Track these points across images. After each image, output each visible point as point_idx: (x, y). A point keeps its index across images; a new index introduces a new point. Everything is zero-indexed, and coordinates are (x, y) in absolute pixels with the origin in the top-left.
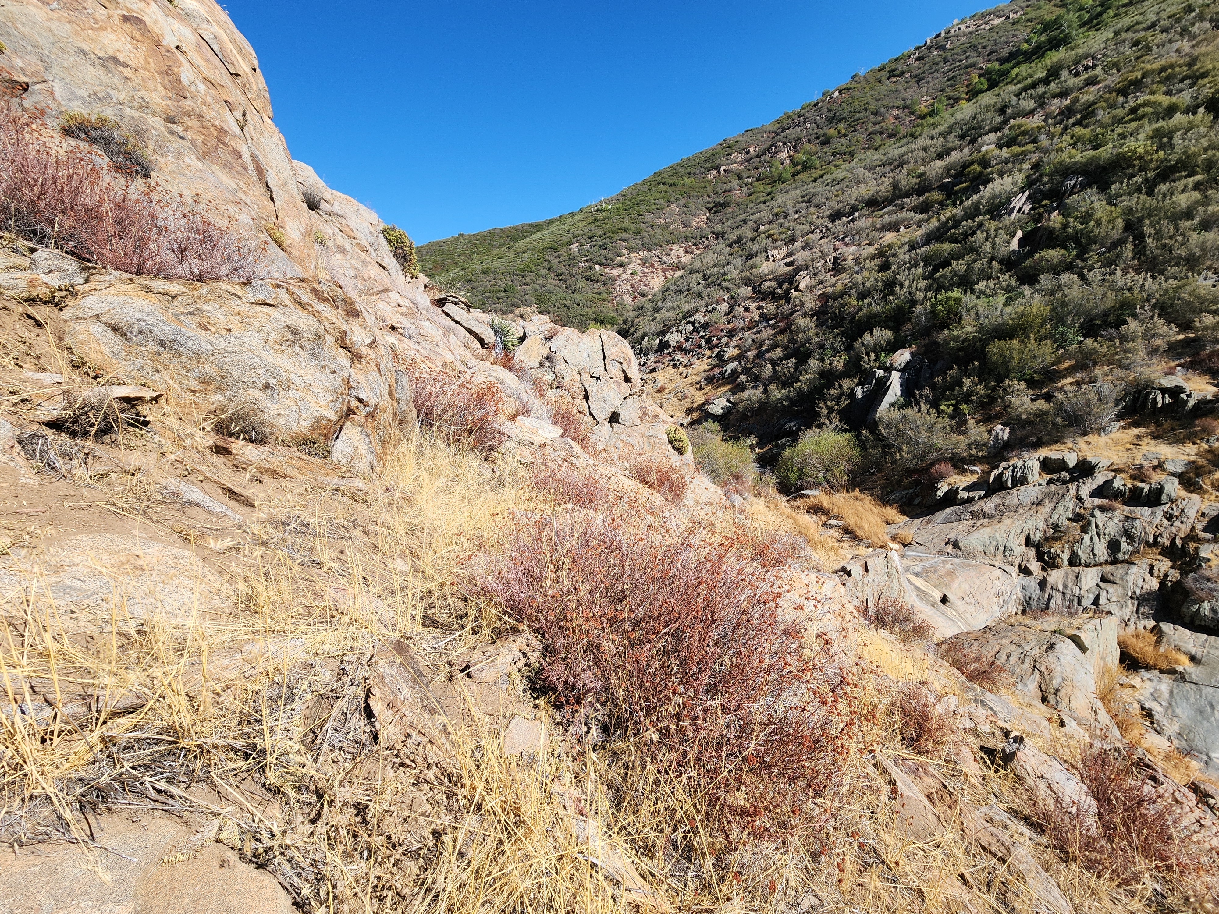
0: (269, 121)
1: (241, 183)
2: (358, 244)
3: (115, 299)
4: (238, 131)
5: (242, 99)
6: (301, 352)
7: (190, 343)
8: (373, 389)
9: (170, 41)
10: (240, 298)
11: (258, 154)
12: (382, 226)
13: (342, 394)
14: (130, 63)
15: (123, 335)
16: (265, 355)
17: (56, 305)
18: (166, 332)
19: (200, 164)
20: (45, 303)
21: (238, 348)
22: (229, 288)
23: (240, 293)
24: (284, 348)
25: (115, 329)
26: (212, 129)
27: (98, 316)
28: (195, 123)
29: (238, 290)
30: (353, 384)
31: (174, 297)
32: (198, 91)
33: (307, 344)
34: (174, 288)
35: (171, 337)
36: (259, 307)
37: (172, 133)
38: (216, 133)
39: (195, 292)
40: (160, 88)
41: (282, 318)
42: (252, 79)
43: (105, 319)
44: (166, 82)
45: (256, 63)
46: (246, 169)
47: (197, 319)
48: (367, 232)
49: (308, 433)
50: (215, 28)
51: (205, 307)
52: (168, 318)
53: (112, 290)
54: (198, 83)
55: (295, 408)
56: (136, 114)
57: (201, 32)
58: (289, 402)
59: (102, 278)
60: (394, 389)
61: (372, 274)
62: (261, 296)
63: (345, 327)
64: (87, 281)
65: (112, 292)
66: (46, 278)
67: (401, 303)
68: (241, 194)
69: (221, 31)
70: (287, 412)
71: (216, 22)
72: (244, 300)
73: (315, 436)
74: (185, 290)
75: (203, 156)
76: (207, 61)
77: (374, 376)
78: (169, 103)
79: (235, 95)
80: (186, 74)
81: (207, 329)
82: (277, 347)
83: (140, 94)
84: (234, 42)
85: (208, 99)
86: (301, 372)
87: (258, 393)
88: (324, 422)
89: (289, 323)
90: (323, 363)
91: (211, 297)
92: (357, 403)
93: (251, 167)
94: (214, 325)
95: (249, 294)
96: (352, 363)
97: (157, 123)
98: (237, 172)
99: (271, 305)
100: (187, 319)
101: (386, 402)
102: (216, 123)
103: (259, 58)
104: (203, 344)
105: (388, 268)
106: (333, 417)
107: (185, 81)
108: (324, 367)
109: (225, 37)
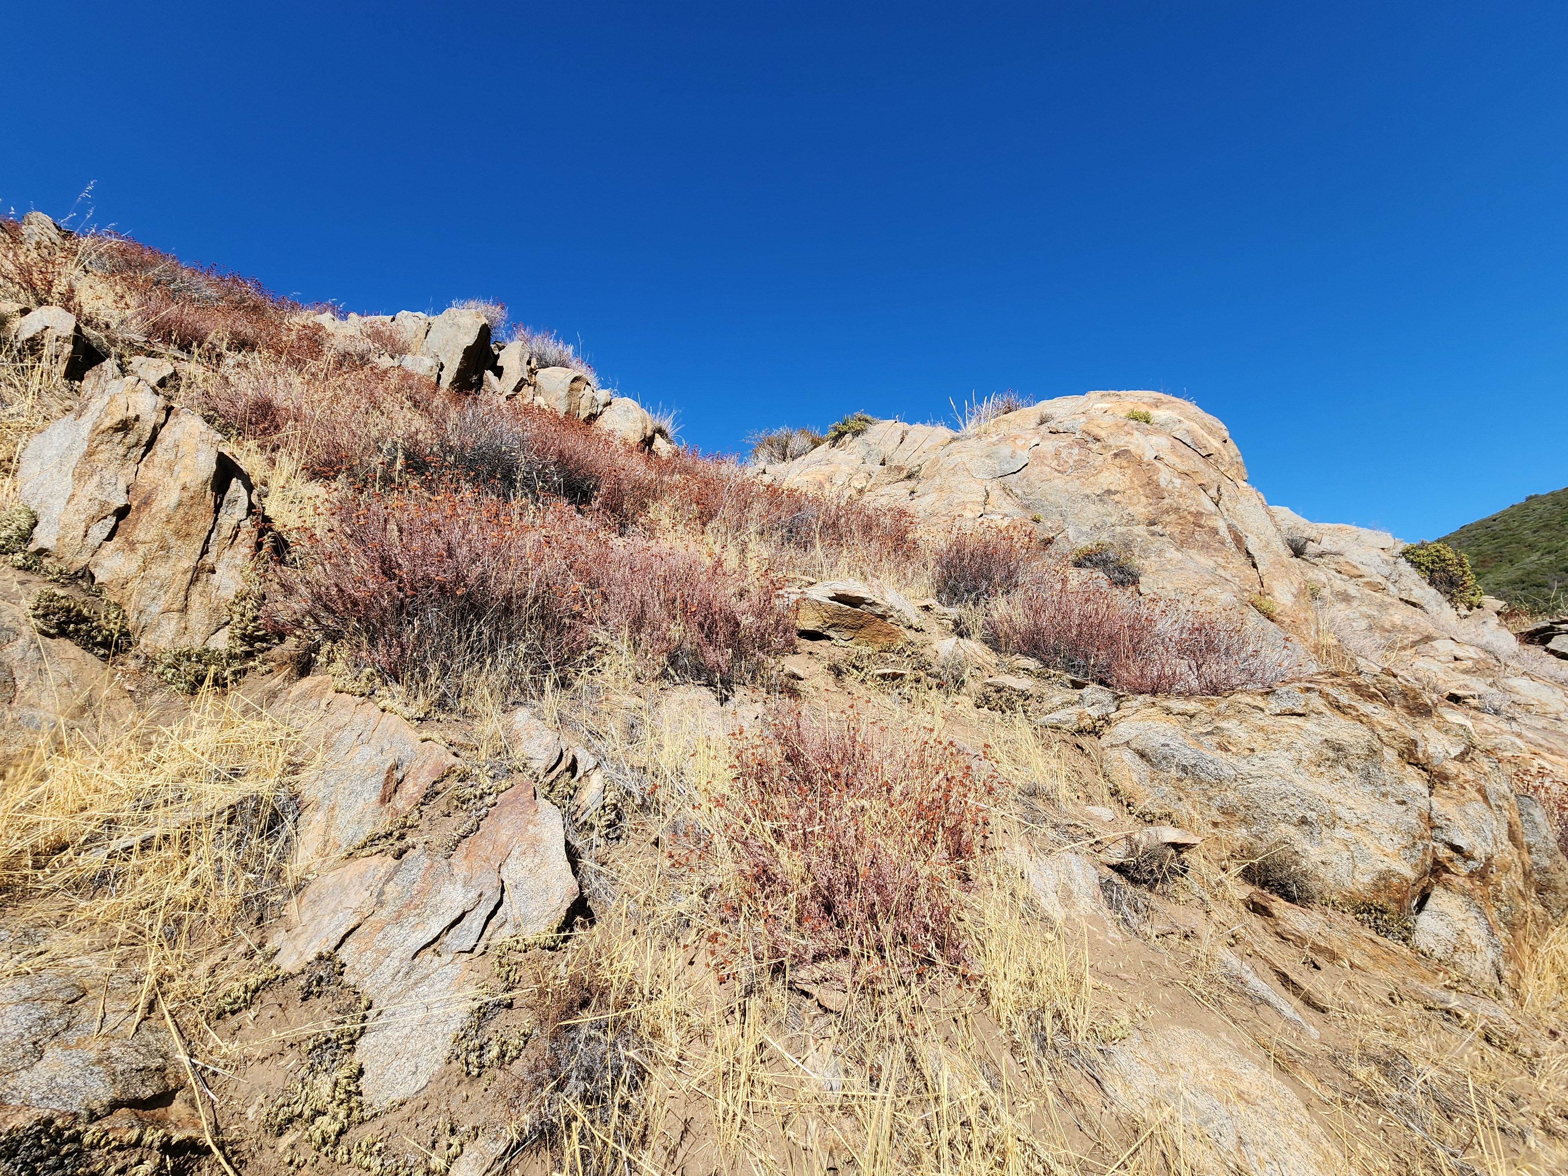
0: (1245, 484)
1: (1220, 560)
2: (1368, 584)
3: (1141, 725)
4: (1212, 507)
5: (1215, 475)
6: (1348, 774)
7: (1212, 768)
8: (1478, 831)
9: (1149, 456)
10: (1262, 710)
11: (1235, 522)
12: (1400, 547)
13: (1421, 837)
14: (1119, 489)
15: (1149, 761)
16: (1299, 780)
17: (1097, 733)
18: (1187, 756)
19: (1179, 555)
20: (1089, 733)
21: (1264, 772)
22: (1249, 700)
23: (1262, 705)
24: (1322, 769)
25: (1142, 755)
26: (1189, 517)
27: (1128, 742)
28: (1173, 517)
29: (1259, 702)
30: (1438, 822)
31: (1192, 717)
32: (1174, 487)
33: (1356, 763)
34: (1192, 706)
35: (1193, 762)
36: (1285, 719)
37: (1153, 534)
38: (1192, 519)
39: (1212, 709)
40: (1143, 499)
41: (1318, 730)
42: (1224, 452)
43: (1134, 746)
44: (1148, 491)
45: (1226, 434)
46: (1223, 543)
47: (1216, 739)
48: (1378, 561)
49: (1369, 895)
50: (1187, 424)
51: (1224, 724)
52: (1190, 741)
53: (1138, 716)
54: (1174, 480)
55: (1346, 854)
56: (1124, 529)
57: (1173, 434)
58: (1336, 845)
59: (1129, 704)
60: (1519, 832)
61: (1397, 619)
62: (1288, 705)
63: (1412, 734)
64: (1118, 709)
65: (1139, 717)
66: (1089, 710)
67: (1459, 653)
68: (1220, 571)
69: (1192, 423)
70: (1335, 859)
71: (1187, 418)
72: (1267, 712)
73: (1382, 900)
74: (1202, 707)
75: (1181, 545)
76: (1181, 456)
77: (1477, 808)
78: (1150, 508)
79: (1208, 474)
80: (1164, 477)
81: (1227, 750)
82: (1313, 769)
83: (1127, 512)
84: (1204, 426)
85: (1184, 490)
86: (1350, 803)
87: (1292, 830)
88: (1395, 881)
89: (1328, 736)
90: (1383, 789)
91: (1230, 712)
92: (1449, 853)
93: (1229, 539)
94: (1235, 745)
95: (1273, 705)
96: (1431, 787)
97: (1141, 530)
98: (1215, 550)
99: (1300, 715)
100: (1207, 740)
101: (1506, 852)
102: (1192, 509)
103: (1229, 429)
104: (1225, 768)
105: (1422, 603)
106: (1411, 874)
107: (1163, 484)
108: (1384, 795)
109: (1196, 427)
